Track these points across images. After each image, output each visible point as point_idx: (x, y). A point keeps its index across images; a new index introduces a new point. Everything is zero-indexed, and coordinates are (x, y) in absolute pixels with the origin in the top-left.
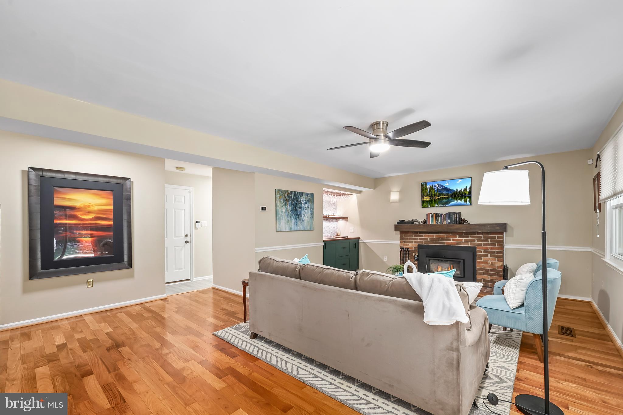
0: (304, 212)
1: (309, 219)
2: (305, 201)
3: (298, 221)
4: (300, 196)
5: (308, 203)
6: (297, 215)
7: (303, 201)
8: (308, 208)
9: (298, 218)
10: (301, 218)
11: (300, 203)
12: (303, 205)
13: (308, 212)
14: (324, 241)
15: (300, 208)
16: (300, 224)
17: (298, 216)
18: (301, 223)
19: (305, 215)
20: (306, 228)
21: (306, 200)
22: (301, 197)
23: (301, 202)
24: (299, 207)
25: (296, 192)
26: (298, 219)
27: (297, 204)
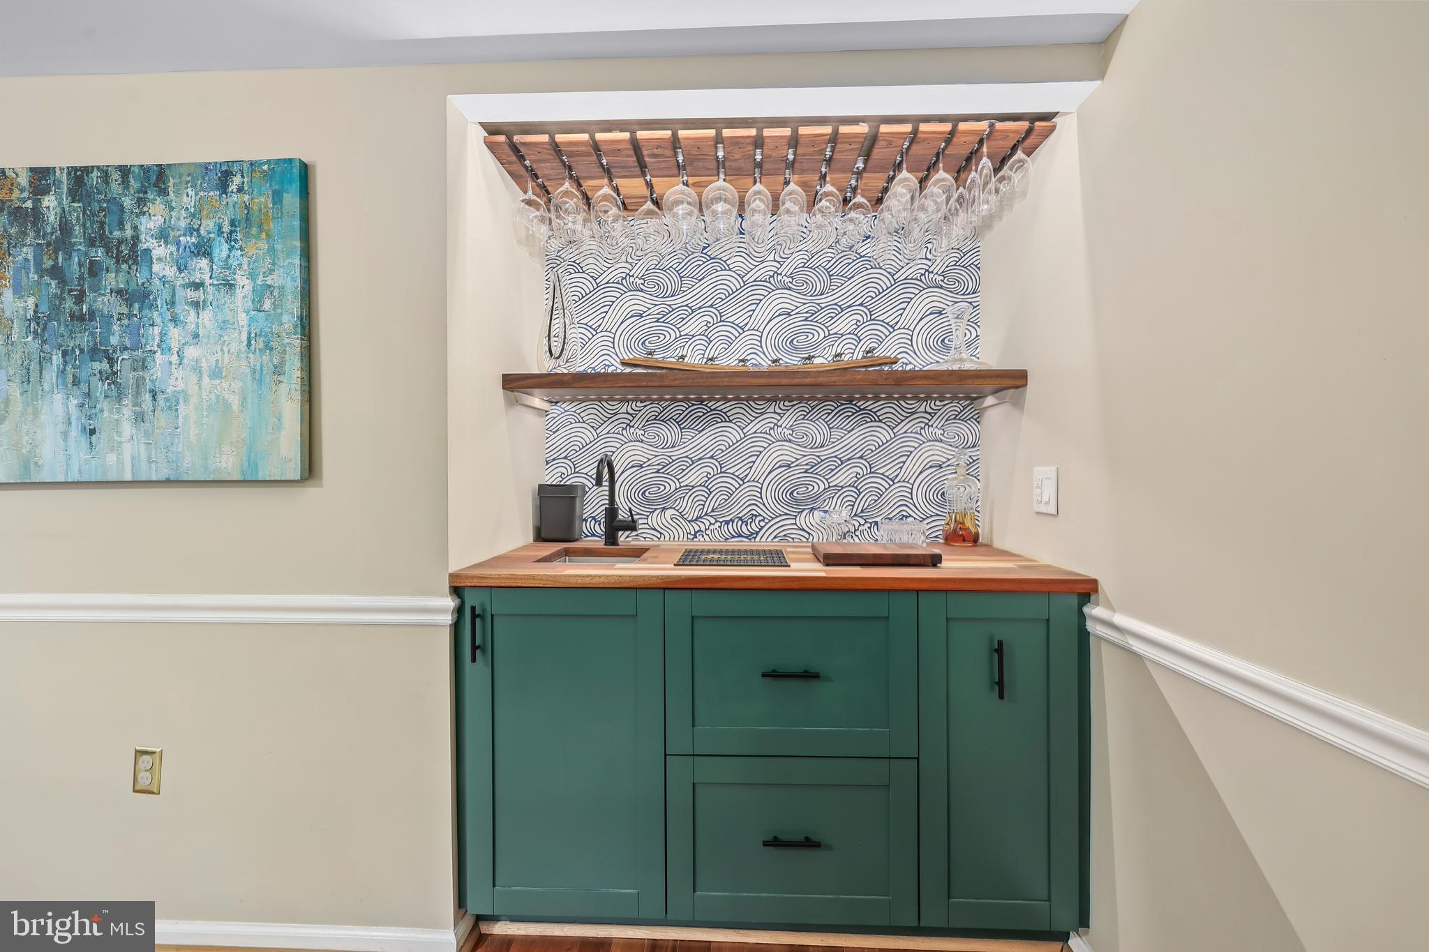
0: (174, 333)
1: (237, 385)
2: (191, 230)
3: (104, 405)
4: (127, 202)
5: (221, 250)
6: (95, 352)
7: (163, 235)
8: (231, 286)
9: (111, 377)
10: (139, 383)
11: (132, 254)
12: (170, 272)
13: (224, 325)
14: (456, 591)
15: (136, 297)
16: (127, 428)
17: (111, 361)
18: (139, 418)
19: (191, 352)
20: (191, 466)
21: (208, 226)
22: (141, 202)
23: (147, 242)
24: (119, 292)
25: (87, 170)
26: (100, 388)
27: (94, 270)
